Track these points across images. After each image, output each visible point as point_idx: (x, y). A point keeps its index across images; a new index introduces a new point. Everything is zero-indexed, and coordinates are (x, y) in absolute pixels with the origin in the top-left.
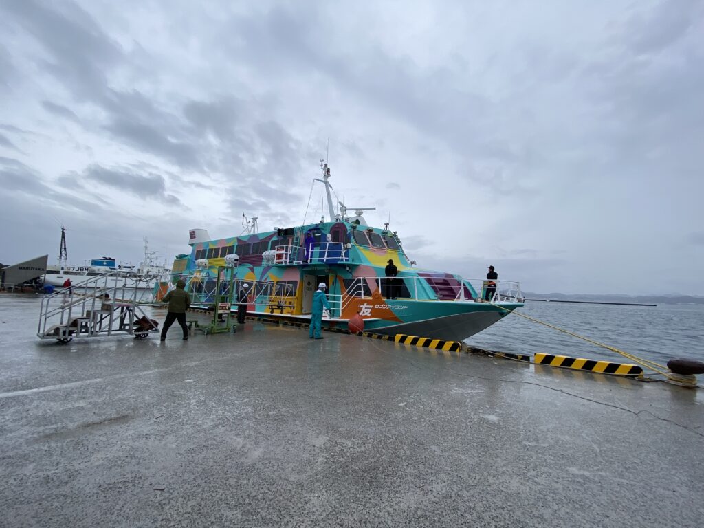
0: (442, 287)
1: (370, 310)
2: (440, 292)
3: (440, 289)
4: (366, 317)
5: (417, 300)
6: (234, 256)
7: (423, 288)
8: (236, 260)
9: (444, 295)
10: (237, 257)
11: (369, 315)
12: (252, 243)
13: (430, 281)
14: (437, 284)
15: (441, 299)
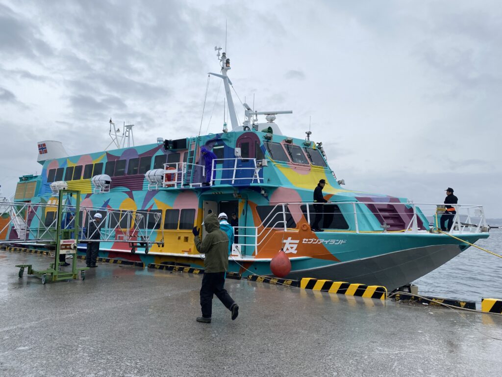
0: (387, 214)
1: (295, 246)
2: (386, 221)
3: (386, 218)
4: (291, 255)
5: (358, 232)
6: (104, 177)
7: (364, 215)
8: (107, 182)
9: (392, 225)
10: (108, 178)
11: (295, 252)
12: (128, 158)
13: (372, 208)
14: (382, 210)
15: (388, 230)
